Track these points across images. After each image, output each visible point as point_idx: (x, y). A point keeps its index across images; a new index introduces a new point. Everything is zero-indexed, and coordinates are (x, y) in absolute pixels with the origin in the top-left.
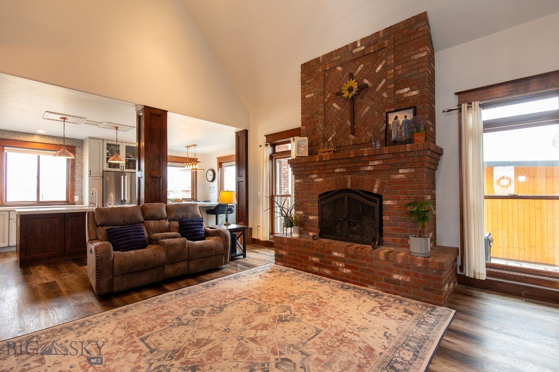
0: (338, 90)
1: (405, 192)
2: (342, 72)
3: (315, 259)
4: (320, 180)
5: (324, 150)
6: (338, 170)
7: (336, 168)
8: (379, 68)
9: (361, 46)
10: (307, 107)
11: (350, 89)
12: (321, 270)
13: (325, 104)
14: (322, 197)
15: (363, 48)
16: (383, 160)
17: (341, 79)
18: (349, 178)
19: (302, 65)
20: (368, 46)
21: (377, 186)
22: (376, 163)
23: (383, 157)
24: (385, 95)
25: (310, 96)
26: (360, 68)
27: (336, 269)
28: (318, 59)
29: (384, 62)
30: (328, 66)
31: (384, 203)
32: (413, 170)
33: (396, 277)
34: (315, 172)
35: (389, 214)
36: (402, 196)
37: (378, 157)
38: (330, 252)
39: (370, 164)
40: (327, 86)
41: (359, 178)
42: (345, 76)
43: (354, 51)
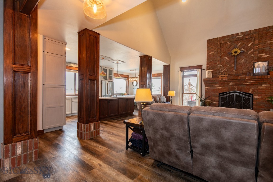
0: (228, 52)
1: (265, 93)
2: (230, 45)
4: (220, 87)
6: (230, 84)
7: (229, 83)
8: (250, 45)
9: (241, 35)
10: (209, 57)
11: (236, 52)
13: (221, 57)
14: (221, 94)
15: (242, 36)
16: (255, 81)
17: (229, 47)
18: (236, 87)
19: (208, 40)
20: (244, 36)
21: (251, 91)
22: (251, 82)
24: (253, 55)
25: (212, 53)
26: (240, 44)
28: (217, 38)
29: (252, 43)
30: (223, 41)
31: (254, 97)
32: (269, 85)
34: (218, 84)
35: (256, 101)
36: (263, 95)
37: (253, 80)
39: (248, 82)
40: (222, 50)
41: (241, 88)
42: (232, 46)
43: (237, 37)
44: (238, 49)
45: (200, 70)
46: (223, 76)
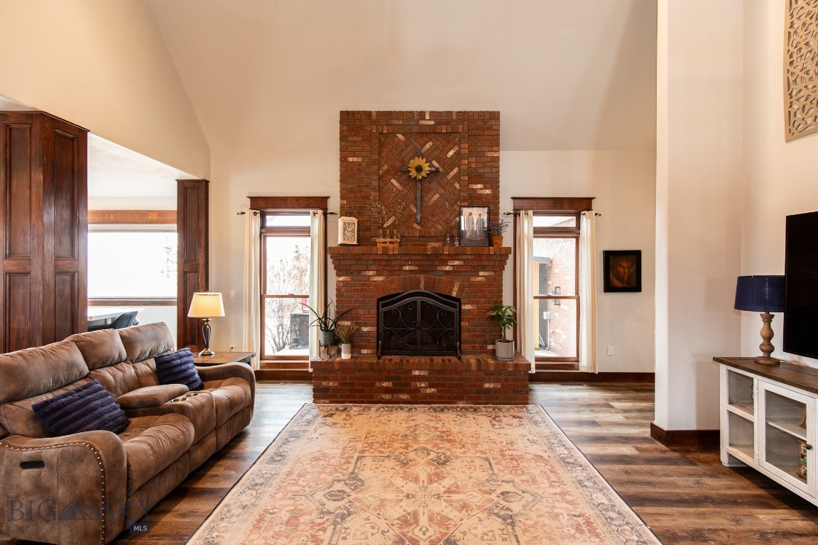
0: (398, 164)
1: (485, 296)
2: (404, 142)
3: (385, 384)
4: (381, 278)
5: (386, 240)
6: (407, 268)
7: (405, 265)
8: (451, 153)
9: (430, 120)
10: (347, 173)
11: (419, 169)
12: (395, 396)
13: (380, 178)
14: (384, 302)
15: (432, 123)
16: (464, 260)
17: (403, 151)
18: (422, 277)
19: (341, 113)
20: (438, 123)
21: (456, 289)
22: (456, 263)
23: (464, 257)
24: (457, 186)
25: (355, 159)
26: (428, 146)
27: (418, 390)
28: (369, 114)
29: (456, 148)
30: (385, 127)
31: (463, 308)
32: (493, 274)
33: (487, 385)
34: (375, 268)
35: (468, 320)
36: (482, 300)
37: (460, 257)
38: (409, 371)
39: (449, 264)
40: (383, 155)
41: (434, 279)
42: (409, 149)
43: (422, 122)
44: (424, 160)
45: (320, 212)
46: (389, 240)
